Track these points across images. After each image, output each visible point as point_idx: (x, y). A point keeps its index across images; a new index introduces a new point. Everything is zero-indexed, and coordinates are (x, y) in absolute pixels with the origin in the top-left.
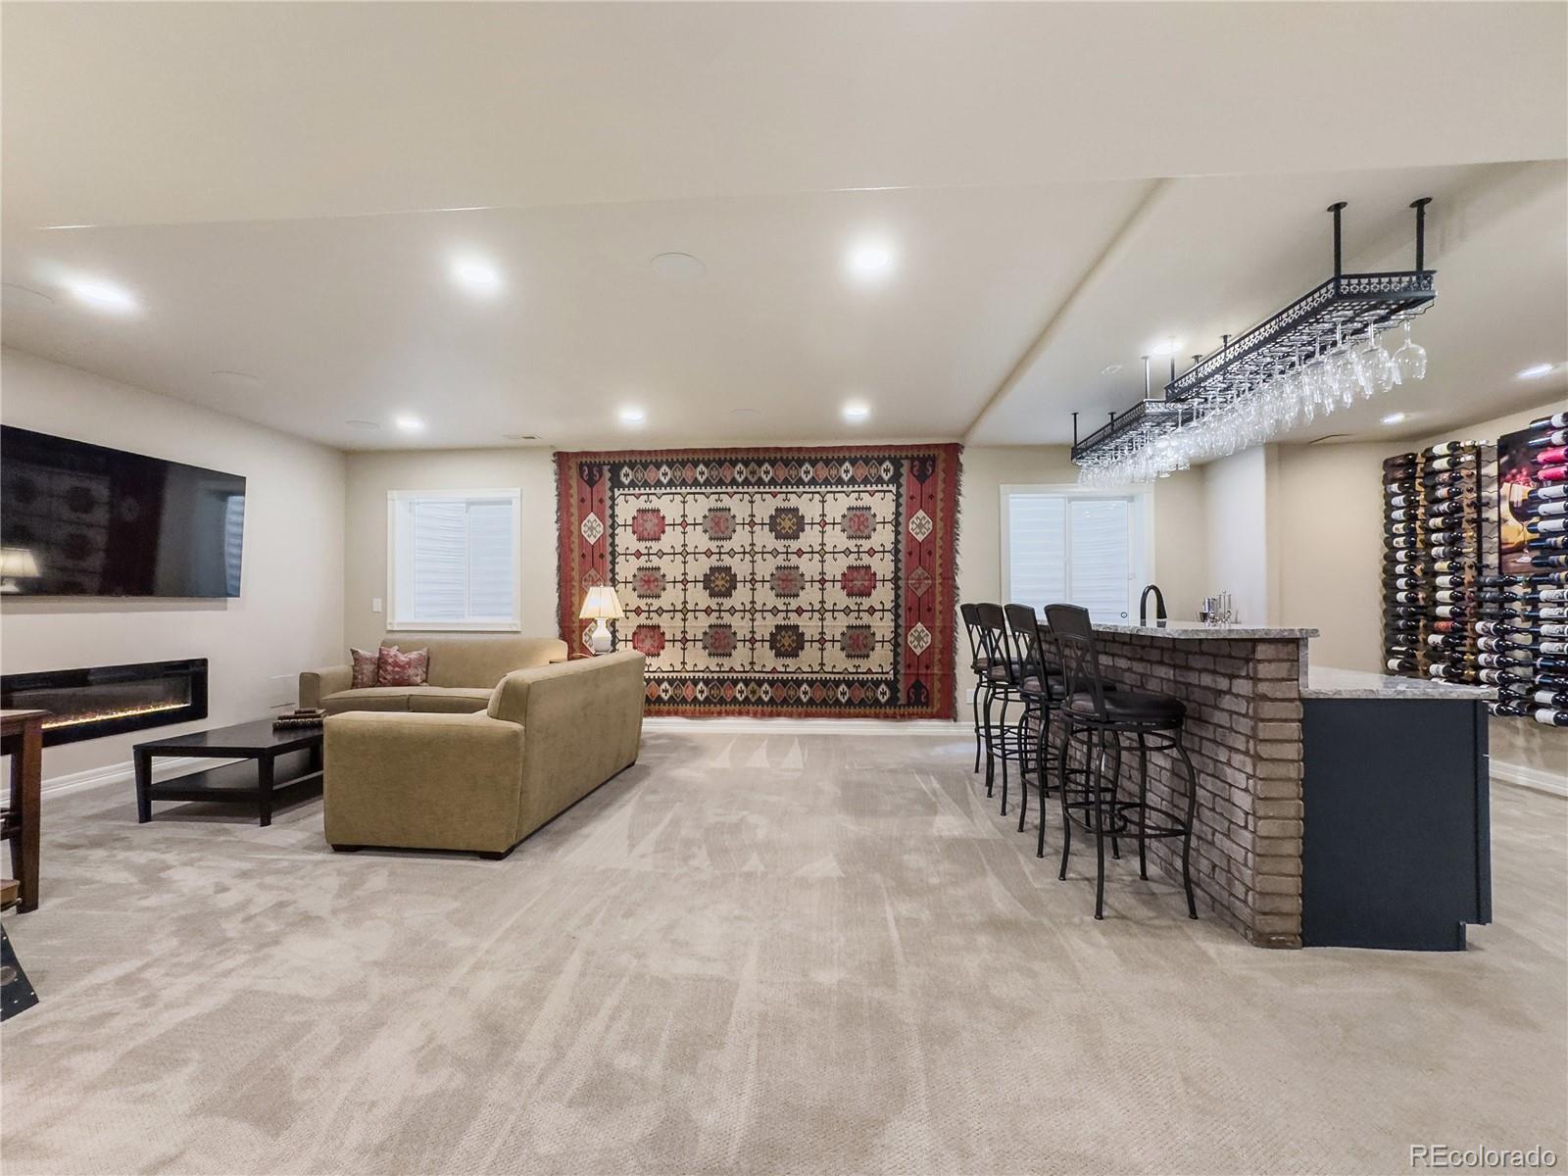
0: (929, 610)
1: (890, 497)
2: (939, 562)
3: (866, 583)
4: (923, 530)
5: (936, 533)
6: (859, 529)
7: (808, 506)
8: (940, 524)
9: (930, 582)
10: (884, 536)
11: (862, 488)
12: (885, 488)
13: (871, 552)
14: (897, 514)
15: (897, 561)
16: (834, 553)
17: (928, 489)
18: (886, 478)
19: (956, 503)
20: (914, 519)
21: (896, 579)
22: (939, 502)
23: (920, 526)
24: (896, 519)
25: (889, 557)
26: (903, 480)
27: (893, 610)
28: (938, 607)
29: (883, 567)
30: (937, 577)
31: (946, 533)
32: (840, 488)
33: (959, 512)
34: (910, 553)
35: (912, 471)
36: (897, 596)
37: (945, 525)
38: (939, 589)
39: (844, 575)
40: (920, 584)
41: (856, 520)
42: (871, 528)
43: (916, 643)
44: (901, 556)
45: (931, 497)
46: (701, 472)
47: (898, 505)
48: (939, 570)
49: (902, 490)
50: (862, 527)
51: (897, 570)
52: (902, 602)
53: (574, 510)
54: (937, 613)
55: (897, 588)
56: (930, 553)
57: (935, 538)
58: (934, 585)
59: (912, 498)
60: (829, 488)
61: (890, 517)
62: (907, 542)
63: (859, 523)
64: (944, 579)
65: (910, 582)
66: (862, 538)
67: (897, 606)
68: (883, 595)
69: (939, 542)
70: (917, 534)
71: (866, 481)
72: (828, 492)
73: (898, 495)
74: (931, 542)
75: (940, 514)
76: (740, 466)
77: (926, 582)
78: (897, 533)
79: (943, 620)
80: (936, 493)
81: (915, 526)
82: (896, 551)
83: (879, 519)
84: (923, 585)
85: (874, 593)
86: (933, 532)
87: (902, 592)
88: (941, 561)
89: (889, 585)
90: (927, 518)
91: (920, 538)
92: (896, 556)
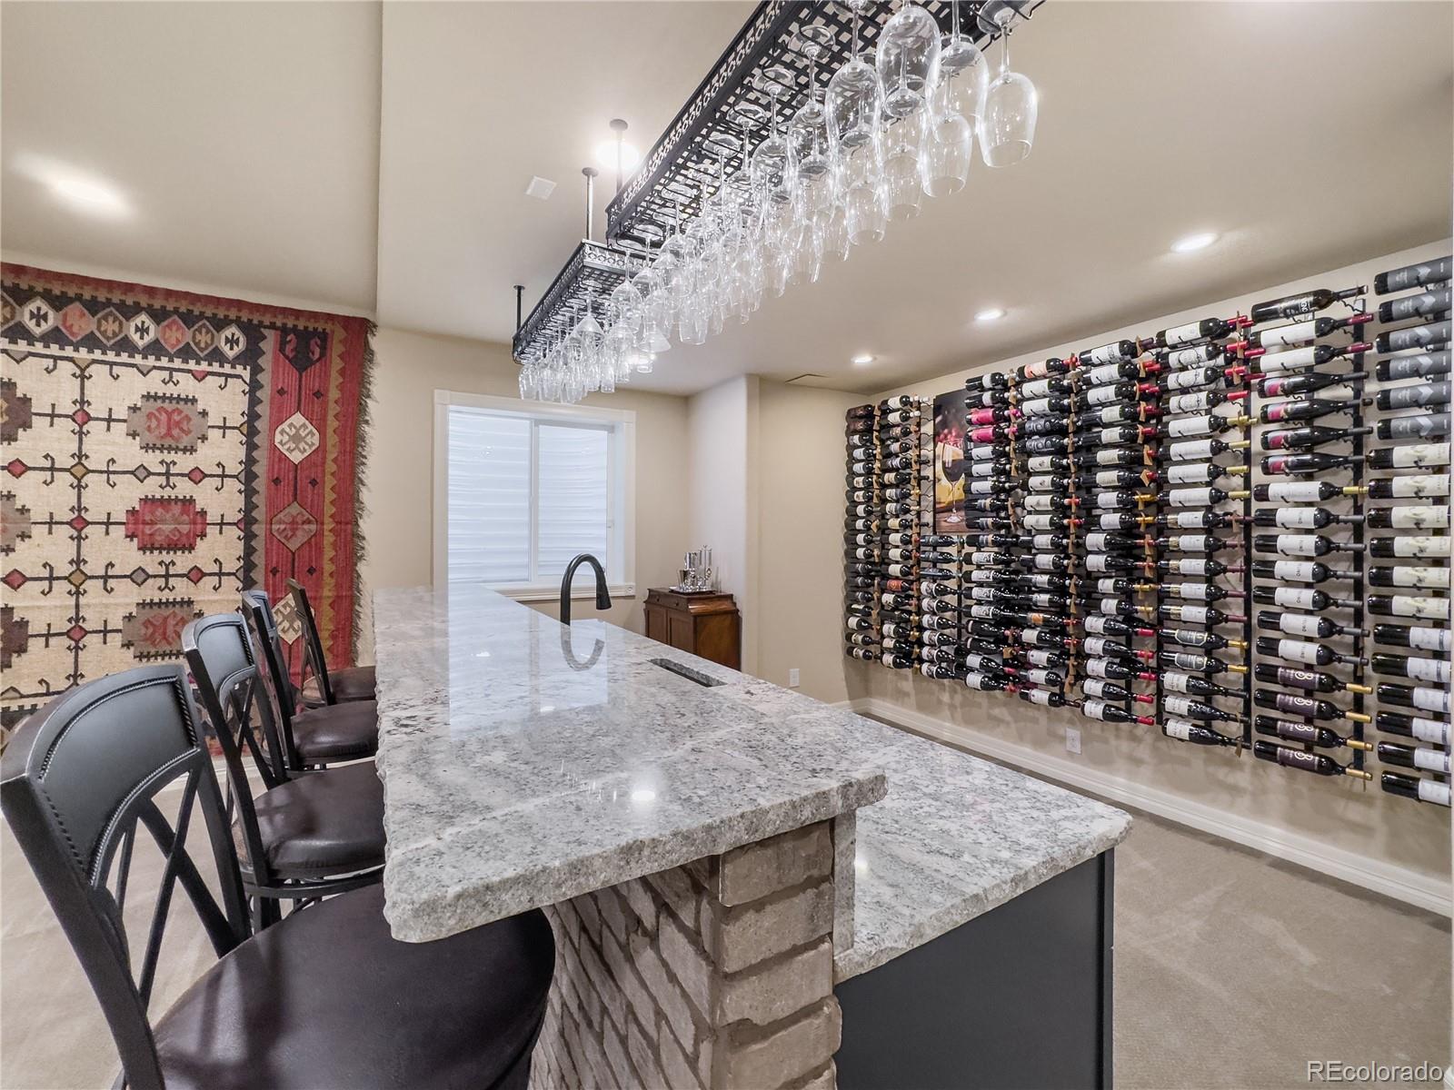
0: (311, 571)
1: (237, 387)
2: (330, 496)
3: (185, 528)
4: (302, 445)
5: (325, 451)
6: (169, 434)
7: (40, 381)
8: (332, 439)
9: (313, 527)
10: (222, 451)
11: (177, 363)
12: (227, 369)
13: (196, 476)
14: (252, 416)
15: (249, 493)
16: (108, 472)
17: (312, 380)
18: (231, 354)
19: (362, 409)
20: (285, 426)
21: (247, 522)
22: (332, 405)
23: (296, 438)
24: (250, 423)
25: (233, 486)
26: (266, 362)
27: (240, 574)
28: (328, 567)
29: (221, 501)
30: (327, 520)
31: (343, 452)
32: (124, 357)
33: (367, 422)
34: (276, 481)
35: (282, 350)
36: (249, 551)
37: (342, 441)
38: (329, 538)
39: (132, 512)
40: (294, 530)
41: (164, 417)
42: (196, 434)
43: (286, 624)
44: (260, 484)
45: (318, 394)
47: (254, 401)
48: (329, 510)
49: (264, 378)
50: (175, 432)
51: (249, 507)
52: (259, 558)
54: (326, 574)
55: (249, 537)
56: (314, 482)
57: (324, 458)
58: (319, 534)
59: (281, 392)
60: (97, 354)
61: (237, 420)
62: (271, 462)
63: (169, 424)
64: (339, 523)
65: (275, 527)
66: (177, 449)
67: (248, 566)
68: (221, 548)
69: (331, 467)
70: (289, 450)
71: (186, 353)
72: (94, 361)
73: (254, 386)
74: (315, 465)
75: (332, 424)
77: (306, 527)
78: (251, 446)
79: (338, 586)
80: (327, 390)
81: (286, 438)
82: (249, 476)
83: (214, 419)
84: (299, 533)
85: (201, 545)
86: (321, 450)
87: (259, 544)
88: (334, 496)
89: (234, 532)
90: (310, 427)
91: (295, 457)
92: (247, 483)
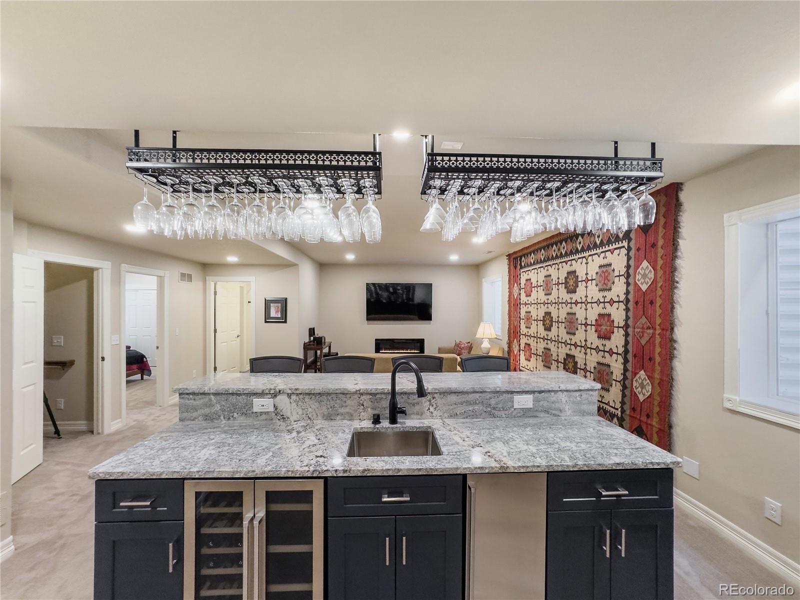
0: (650, 359)
1: (624, 251)
2: (659, 311)
3: (609, 328)
4: (647, 280)
6: (604, 283)
7: (580, 268)
8: (660, 273)
9: (651, 331)
10: (619, 289)
11: (607, 248)
12: (621, 245)
13: (612, 302)
14: (628, 267)
15: (627, 310)
16: (592, 303)
17: (651, 239)
18: (621, 236)
19: (675, 248)
20: (639, 270)
21: (626, 326)
22: (660, 250)
23: (644, 276)
24: (627, 271)
25: (622, 306)
26: (632, 235)
27: (623, 355)
28: (658, 359)
29: (618, 315)
30: (658, 327)
31: (665, 281)
32: (595, 251)
33: (677, 257)
34: (637, 303)
36: (627, 343)
37: (665, 272)
38: (658, 339)
39: (596, 320)
40: (643, 332)
41: (604, 276)
42: (611, 282)
43: (640, 389)
44: (631, 305)
45: (653, 245)
46: (542, 255)
47: (629, 259)
48: (658, 321)
50: (606, 281)
51: (627, 318)
52: (630, 347)
53: (512, 283)
54: (657, 363)
55: (627, 335)
56: (652, 303)
57: (656, 287)
58: (654, 334)
59: (638, 250)
60: (590, 253)
61: (623, 271)
62: (635, 292)
63: (605, 278)
64: (663, 330)
65: (636, 330)
66: (607, 290)
67: (626, 352)
68: (617, 340)
69: (659, 292)
70: (642, 284)
71: (609, 242)
72: (589, 256)
73: (629, 249)
74: (653, 291)
75: (660, 262)
77: (648, 331)
78: (628, 284)
79: (662, 372)
80: (657, 242)
81: (640, 276)
82: (627, 301)
83: (617, 273)
84: (645, 335)
85: (613, 337)
86: (655, 281)
87: (630, 339)
88: (661, 311)
89: (622, 332)
90: (650, 267)
91: (644, 287)
92: (626, 305)
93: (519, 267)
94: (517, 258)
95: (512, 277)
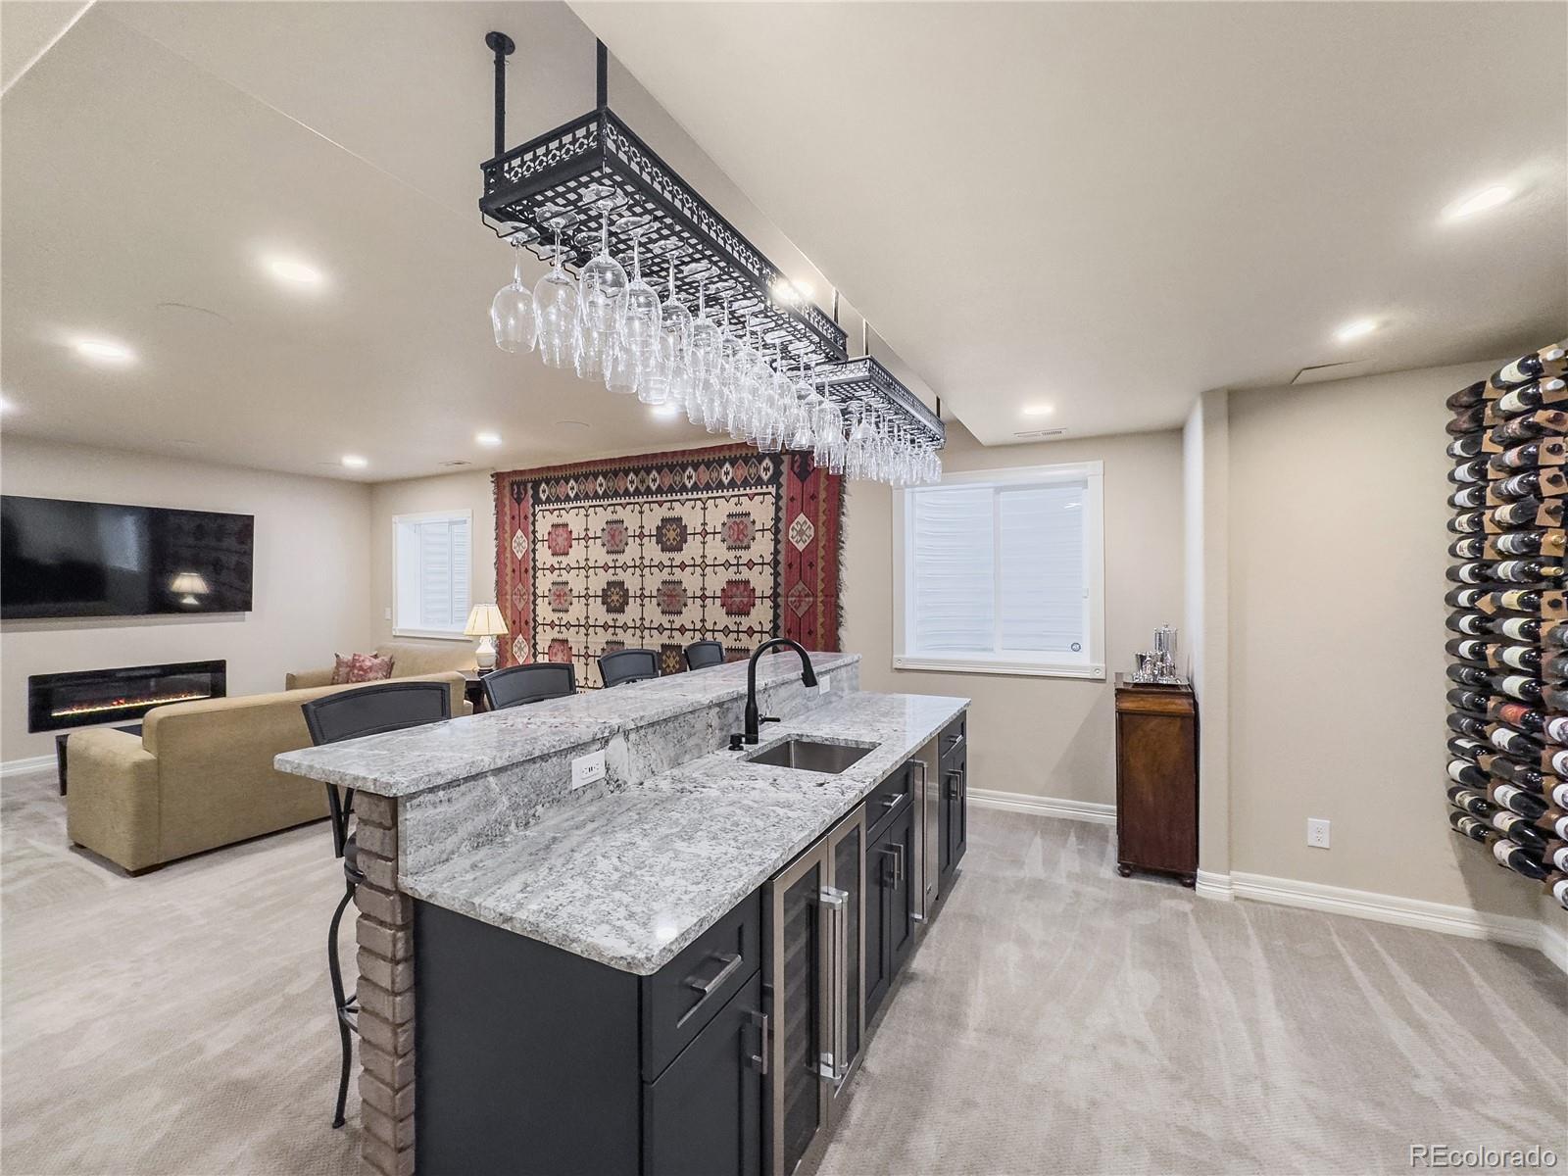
0: (810, 633)
1: (770, 499)
2: (821, 575)
3: (746, 600)
4: (804, 537)
5: (817, 540)
6: (738, 538)
7: (690, 515)
8: (822, 530)
9: (811, 599)
10: (762, 547)
11: (742, 491)
12: (765, 490)
13: (750, 564)
14: (777, 519)
15: (776, 574)
16: (715, 566)
17: (809, 488)
18: (765, 478)
19: (840, 502)
20: (794, 524)
21: (775, 596)
22: (821, 503)
23: (801, 533)
24: (776, 525)
25: (768, 570)
26: (783, 480)
27: (771, 632)
28: (820, 631)
29: (762, 581)
30: (820, 594)
31: (828, 541)
32: (720, 493)
33: (843, 514)
34: (790, 566)
35: (792, 468)
36: (776, 616)
37: (828, 530)
38: (820, 608)
39: (723, 590)
40: (800, 601)
41: (736, 528)
42: (750, 537)
44: (781, 568)
45: (813, 497)
46: (600, 485)
47: (778, 509)
48: (820, 586)
49: (783, 491)
50: (741, 536)
51: (776, 585)
52: (781, 622)
53: (507, 528)
54: (819, 636)
55: (776, 606)
56: (811, 565)
57: (817, 546)
58: (814, 603)
59: (792, 499)
60: (710, 494)
61: (769, 524)
62: (787, 552)
63: (738, 532)
64: (826, 596)
65: (790, 599)
66: (742, 548)
67: (776, 627)
68: (762, 614)
69: (821, 552)
70: (797, 542)
71: (745, 483)
72: (709, 498)
73: (778, 497)
74: (812, 552)
75: (822, 518)
76: (632, 476)
77: (807, 599)
78: (777, 541)
80: (818, 493)
81: (795, 533)
82: (776, 563)
83: (758, 526)
84: (803, 603)
85: (753, 611)
86: (815, 540)
87: (781, 611)
88: (823, 575)
89: (768, 603)
90: (809, 523)
91: (801, 547)
92: (775, 568)
93: (531, 501)
94: (525, 483)
95: (508, 519)
